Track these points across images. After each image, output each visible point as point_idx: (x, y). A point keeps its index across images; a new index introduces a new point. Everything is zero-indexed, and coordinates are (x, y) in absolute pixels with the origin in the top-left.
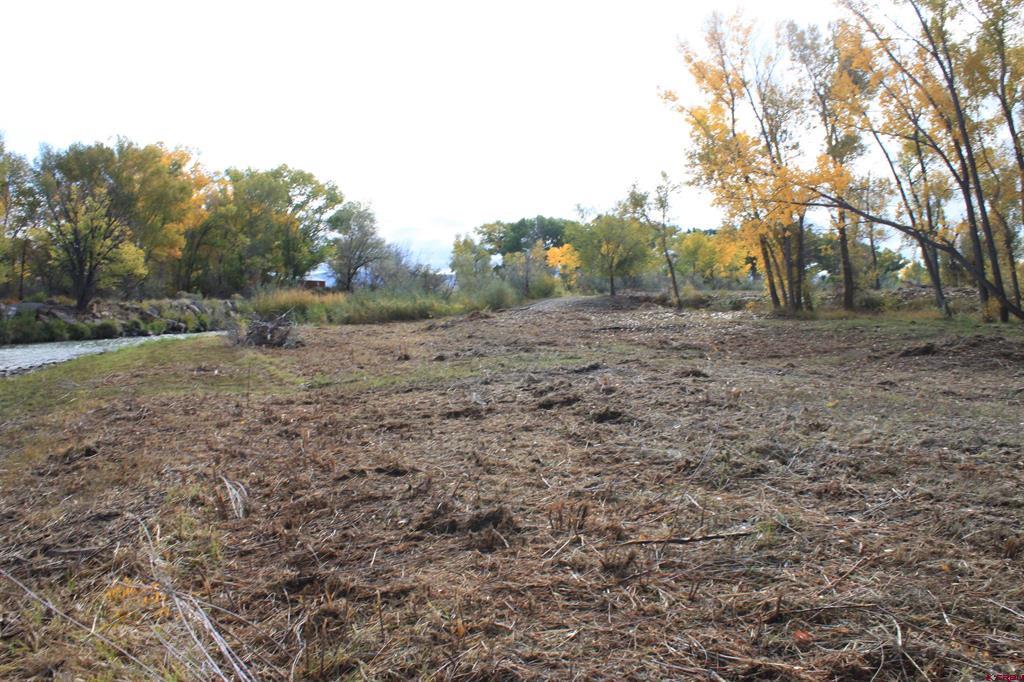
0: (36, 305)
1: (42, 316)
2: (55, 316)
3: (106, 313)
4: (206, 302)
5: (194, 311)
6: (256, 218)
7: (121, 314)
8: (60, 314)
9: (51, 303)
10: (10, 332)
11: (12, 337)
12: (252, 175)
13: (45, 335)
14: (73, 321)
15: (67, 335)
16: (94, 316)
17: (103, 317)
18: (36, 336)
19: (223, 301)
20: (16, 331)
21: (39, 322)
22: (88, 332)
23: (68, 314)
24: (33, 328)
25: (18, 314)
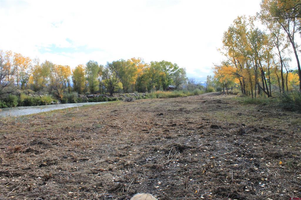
0: (103, 95)
1: (104, 97)
2: (106, 97)
3: (116, 96)
4: (138, 94)
5: (135, 96)
6: (155, 74)
7: (119, 96)
8: (107, 96)
9: (106, 94)
10: (97, 100)
11: (98, 101)
12: (156, 63)
13: (103, 100)
14: (109, 98)
15: (107, 100)
16: (113, 97)
17: (115, 97)
18: (102, 100)
19: (143, 93)
20: (98, 99)
21: (103, 98)
22: (112, 100)
23: (109, 96)
24: (101, 99)
25: (99, 96)
